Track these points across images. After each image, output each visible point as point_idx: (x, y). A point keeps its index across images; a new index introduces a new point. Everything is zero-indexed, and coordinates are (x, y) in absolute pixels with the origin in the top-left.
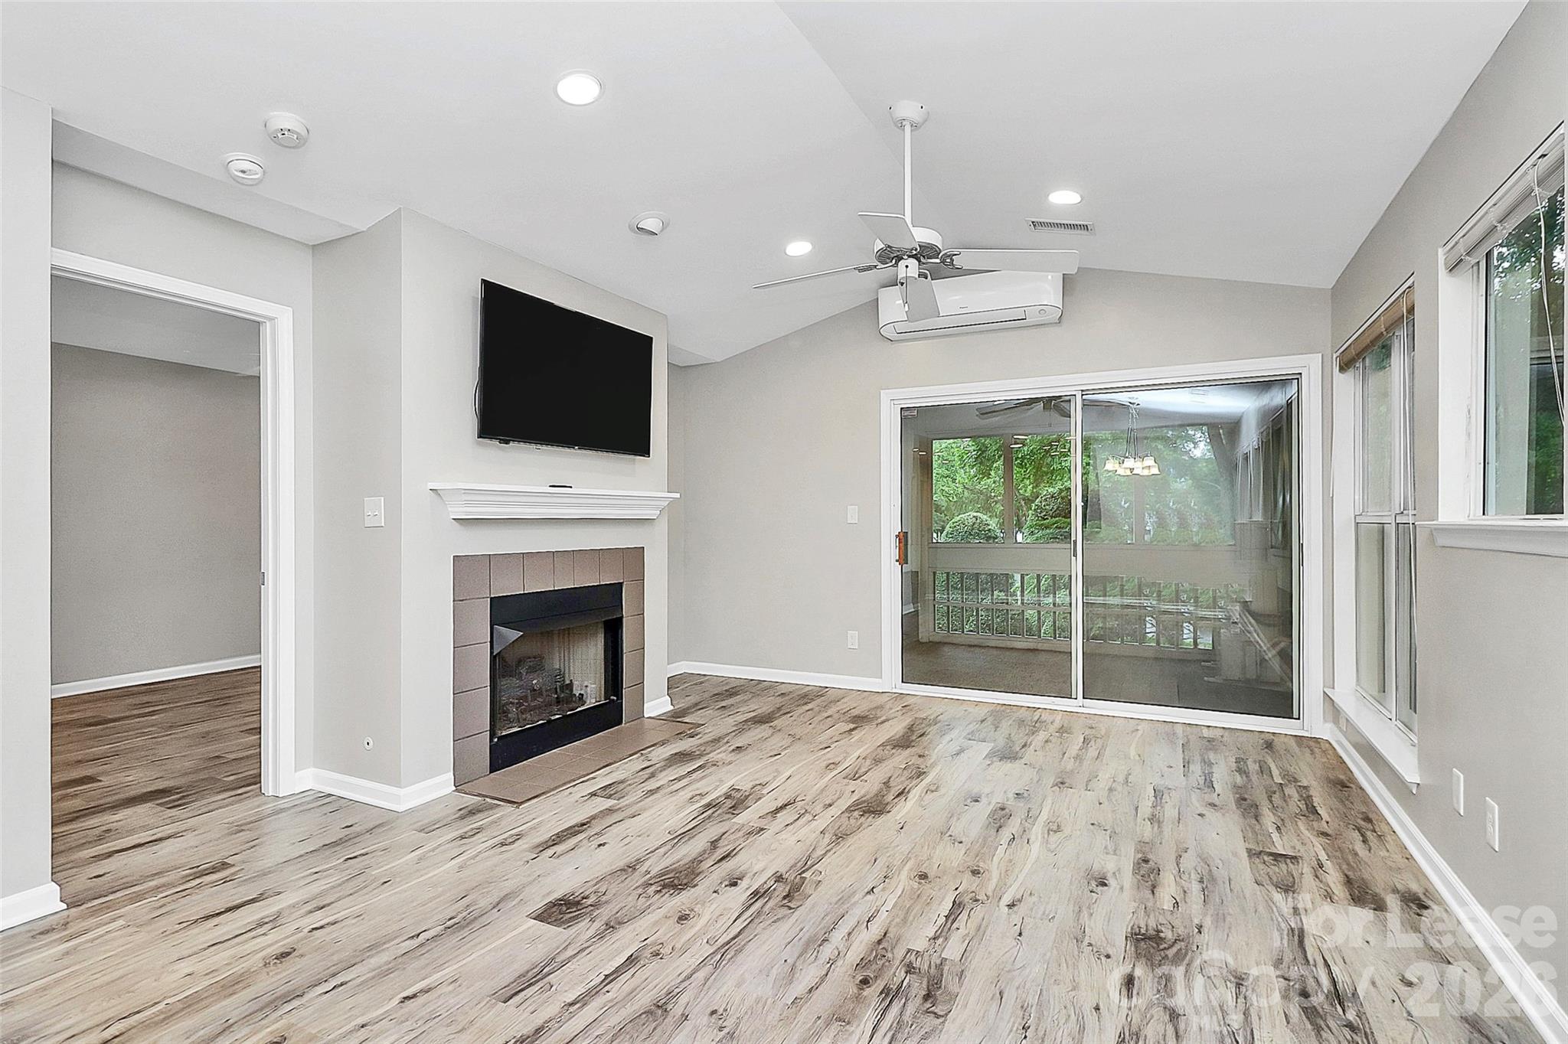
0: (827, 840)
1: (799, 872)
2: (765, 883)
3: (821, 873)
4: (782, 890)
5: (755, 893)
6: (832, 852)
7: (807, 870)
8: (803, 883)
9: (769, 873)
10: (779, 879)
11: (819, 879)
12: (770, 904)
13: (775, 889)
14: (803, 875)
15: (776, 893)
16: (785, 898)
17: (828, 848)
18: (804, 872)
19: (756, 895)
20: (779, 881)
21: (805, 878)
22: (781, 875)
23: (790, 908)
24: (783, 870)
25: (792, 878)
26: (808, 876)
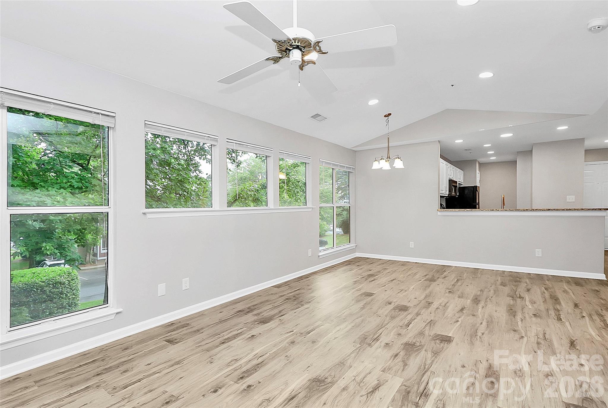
0: (349, 361)
1: (361, 347)
2: (375, 344)
3: (353, 346)
4: (368, 341)
5: (378, 340)
6: (347, 355)
7: (358, 348)
8: (360, 342)
9: (374, 347)
10: (370, 345)
11: (354, 344)
12: (371, 336)
13: (371, 341)
14: (360, 345)
15: (370, 340)
16: (367, 338)
17: (349, 357)
18: (360, 347)
19: (377, 339)
20: (370, 344)
21: (359, 344)
22: (369, 346)
23: (364, 335)
24: (369, 348)
25: (364, 344)
26: (359, 345)
